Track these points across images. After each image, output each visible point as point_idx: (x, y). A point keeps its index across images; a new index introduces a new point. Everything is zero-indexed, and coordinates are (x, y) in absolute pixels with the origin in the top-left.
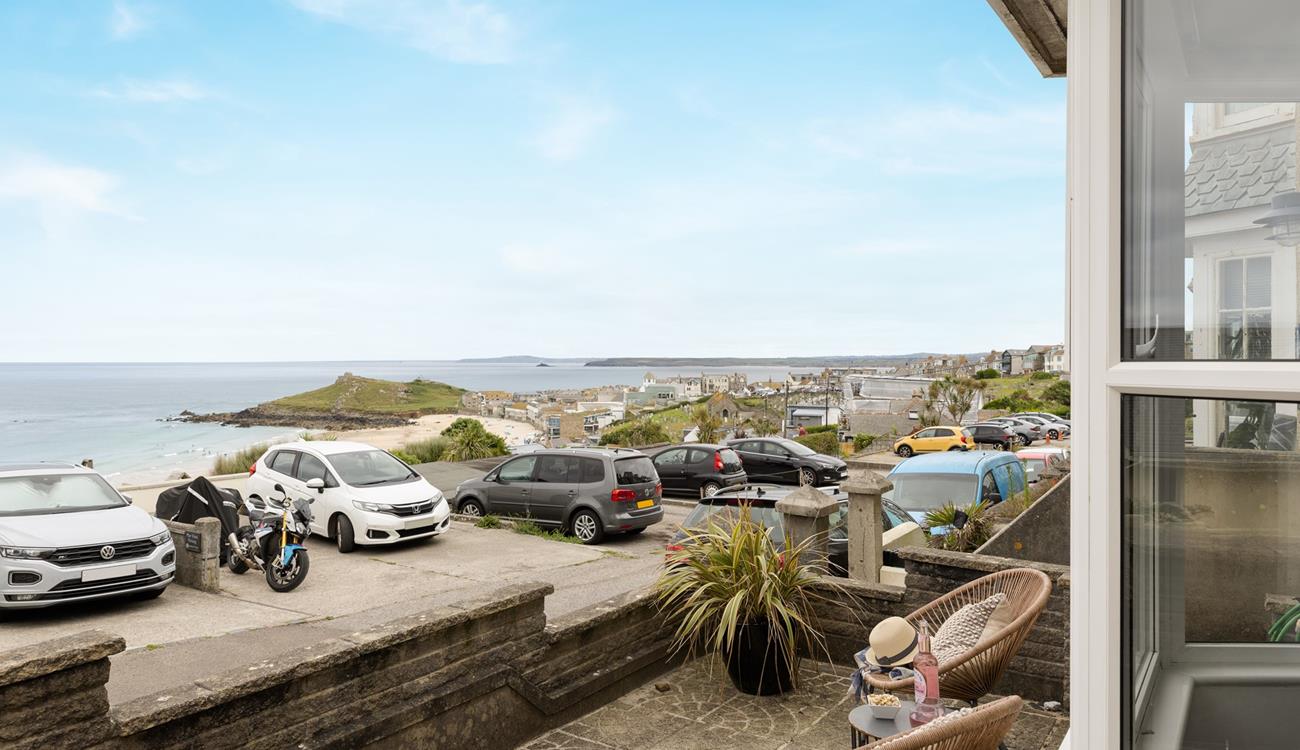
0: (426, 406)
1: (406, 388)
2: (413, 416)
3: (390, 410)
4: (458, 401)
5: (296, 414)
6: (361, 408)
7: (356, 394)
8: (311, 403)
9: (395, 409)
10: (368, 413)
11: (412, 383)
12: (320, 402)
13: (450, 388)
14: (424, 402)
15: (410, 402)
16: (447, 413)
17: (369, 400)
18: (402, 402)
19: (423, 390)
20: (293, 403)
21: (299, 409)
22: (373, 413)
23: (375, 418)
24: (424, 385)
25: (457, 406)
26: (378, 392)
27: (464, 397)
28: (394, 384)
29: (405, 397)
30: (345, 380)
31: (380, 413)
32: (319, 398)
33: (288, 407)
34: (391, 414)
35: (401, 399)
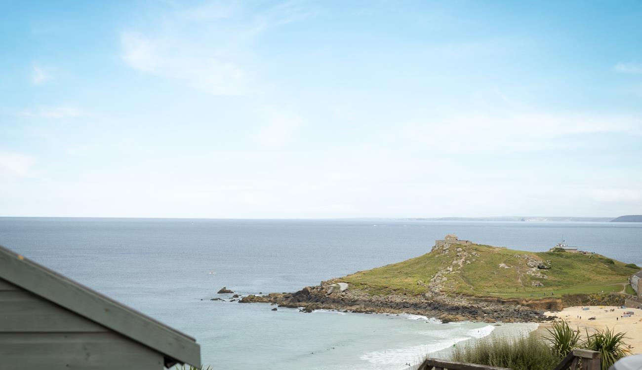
0: (573, 291)
1: (540, 262)
2: (551, 307)
3: (515, 295)
4: (625, 284)
5: (374, 298)
6: (470, 291)
7: (463, 269)
8: (397, 282)
9: (524, 295)
10: (479, 299)
11: (550, 254)
12: (410, 280)
13: (610, 262)
14: (569, 284)
15: (547, 284)
16: (605, 304)
17: (482, 279)
18: (534, 283)
19: (569, 266)
20: (370, 280)
21: (379, 289)
22: (488, 300)
23: (491, 307)
24: (567, 257)
25: (622, 292)
26: (497, 267)
27: (635, 279)
28: (521, 254)
29: (539, 274)
30: (446, 247)
31: (500, 301)
32: (407, 274)
33: (362, 285)
34: (517, 302)
35: (534, 278)
